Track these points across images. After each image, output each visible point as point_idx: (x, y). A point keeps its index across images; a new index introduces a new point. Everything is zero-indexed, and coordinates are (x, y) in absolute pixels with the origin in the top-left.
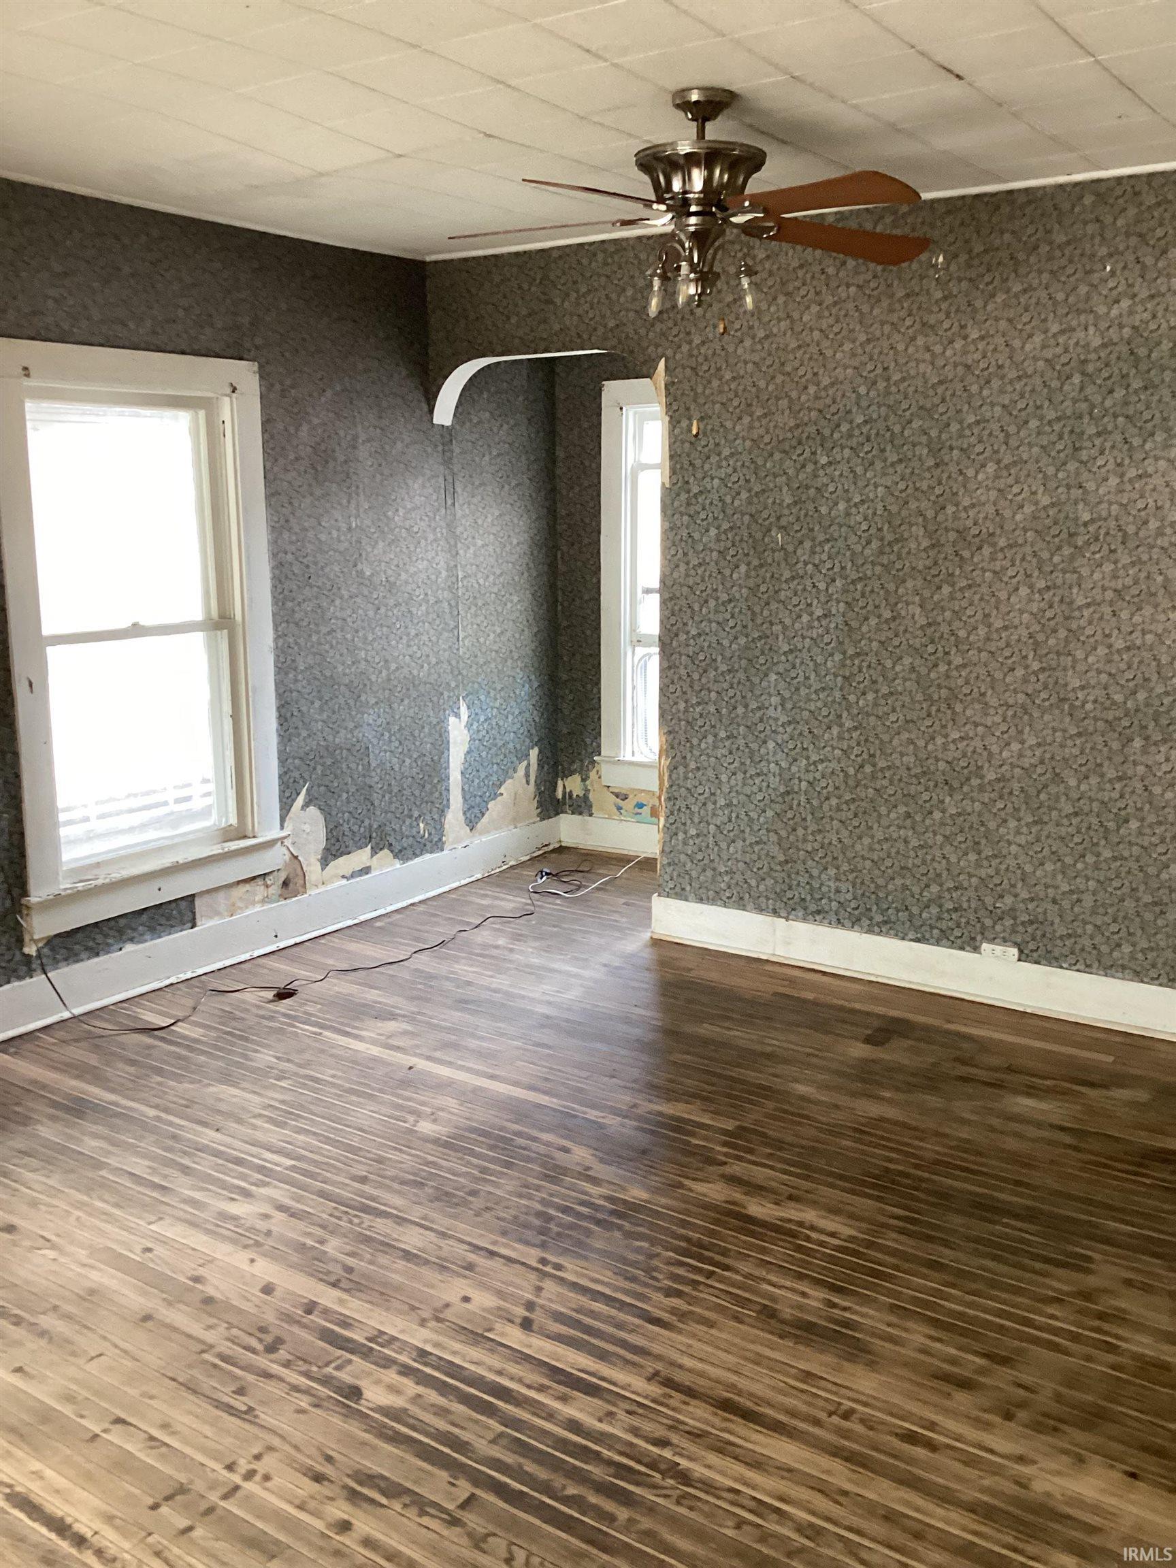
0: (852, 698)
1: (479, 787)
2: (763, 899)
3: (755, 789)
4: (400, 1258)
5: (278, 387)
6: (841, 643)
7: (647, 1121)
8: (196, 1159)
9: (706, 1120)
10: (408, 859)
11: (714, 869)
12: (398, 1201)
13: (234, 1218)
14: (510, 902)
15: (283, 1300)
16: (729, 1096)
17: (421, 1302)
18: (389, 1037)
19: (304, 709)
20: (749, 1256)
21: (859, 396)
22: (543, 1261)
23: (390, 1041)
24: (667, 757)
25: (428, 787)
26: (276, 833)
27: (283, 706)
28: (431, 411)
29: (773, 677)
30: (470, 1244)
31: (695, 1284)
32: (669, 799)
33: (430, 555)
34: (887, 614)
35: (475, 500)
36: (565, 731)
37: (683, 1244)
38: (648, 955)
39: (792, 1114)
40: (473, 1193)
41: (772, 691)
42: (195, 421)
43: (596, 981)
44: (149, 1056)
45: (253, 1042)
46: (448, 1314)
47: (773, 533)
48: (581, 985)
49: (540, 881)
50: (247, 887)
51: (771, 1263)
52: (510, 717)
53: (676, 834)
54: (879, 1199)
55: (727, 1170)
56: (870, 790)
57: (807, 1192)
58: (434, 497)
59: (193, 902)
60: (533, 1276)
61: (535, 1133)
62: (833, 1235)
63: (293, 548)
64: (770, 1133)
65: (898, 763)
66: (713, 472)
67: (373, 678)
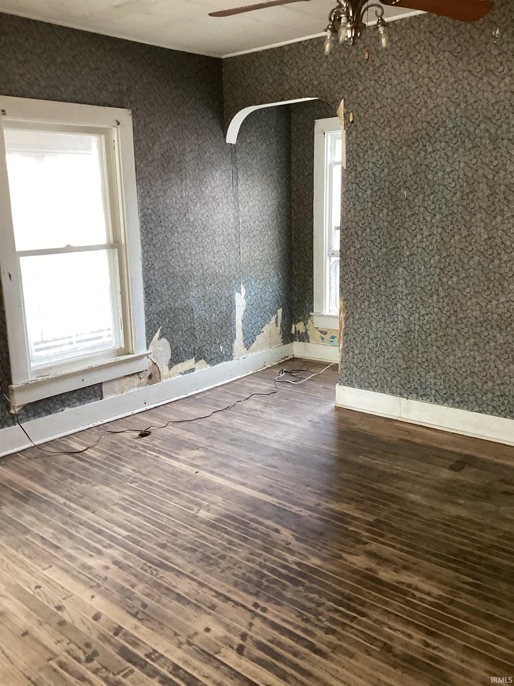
0: (445, 280)
1: (252, 328)
2: (394, 388)
3: (390, 329)
4: (174, 599)
5: (143, 122)
6: (439, 250)
7: (324, 514)
8: (78, 530)
9: (357, 514)
10: (214, 365)
11: (368, 372)
12: (180, 561)
13: (90, 568)
14: (266, 386)
15: (104, 625)
16: (371, 500)
17: (181, 630)
18: (192, 460)
19: (159, 289)
20: (378, 607)
21: (450, 113)
22: (256, 605)
23: (193, 462)
24: (344, 312)
25: (224, 328)
26: (144, 351)
27: (147, 287)
28: (225, 136)
29: (401, 269)
30: (216, 592)
31: (343, 625)
32: (345, 335)
33: (225, 210)
34: (465, 233)
35: (249, 182)
36: (296, 300)
37: (339, 597)
38: (333, 415)
39: (407, 513)
40: (223, 557)
41: (400, 277)
42: (100, 141)
43: (304, 430)
44: (69, 468)
45: (123, 461)
46: (196, 641)
47: (402, 191)
48: (297, 432)
49: (281, 375)
50: (130, 379)
51: (390, 613)
52: (268, 293)
53: (348, 353)
54: (456, 570)
55: (368, 547)
56: (454, 330)
57: (414, 564)
58: (227, 180)
59: (101, 386)
60: (248, 615)
61: (261, 519)
62: (429, 594)
63: (152, 206)
64: (393, 524)
65: (470, 315)
66: (369, 159)
67: (195, 273)
